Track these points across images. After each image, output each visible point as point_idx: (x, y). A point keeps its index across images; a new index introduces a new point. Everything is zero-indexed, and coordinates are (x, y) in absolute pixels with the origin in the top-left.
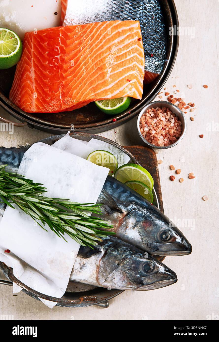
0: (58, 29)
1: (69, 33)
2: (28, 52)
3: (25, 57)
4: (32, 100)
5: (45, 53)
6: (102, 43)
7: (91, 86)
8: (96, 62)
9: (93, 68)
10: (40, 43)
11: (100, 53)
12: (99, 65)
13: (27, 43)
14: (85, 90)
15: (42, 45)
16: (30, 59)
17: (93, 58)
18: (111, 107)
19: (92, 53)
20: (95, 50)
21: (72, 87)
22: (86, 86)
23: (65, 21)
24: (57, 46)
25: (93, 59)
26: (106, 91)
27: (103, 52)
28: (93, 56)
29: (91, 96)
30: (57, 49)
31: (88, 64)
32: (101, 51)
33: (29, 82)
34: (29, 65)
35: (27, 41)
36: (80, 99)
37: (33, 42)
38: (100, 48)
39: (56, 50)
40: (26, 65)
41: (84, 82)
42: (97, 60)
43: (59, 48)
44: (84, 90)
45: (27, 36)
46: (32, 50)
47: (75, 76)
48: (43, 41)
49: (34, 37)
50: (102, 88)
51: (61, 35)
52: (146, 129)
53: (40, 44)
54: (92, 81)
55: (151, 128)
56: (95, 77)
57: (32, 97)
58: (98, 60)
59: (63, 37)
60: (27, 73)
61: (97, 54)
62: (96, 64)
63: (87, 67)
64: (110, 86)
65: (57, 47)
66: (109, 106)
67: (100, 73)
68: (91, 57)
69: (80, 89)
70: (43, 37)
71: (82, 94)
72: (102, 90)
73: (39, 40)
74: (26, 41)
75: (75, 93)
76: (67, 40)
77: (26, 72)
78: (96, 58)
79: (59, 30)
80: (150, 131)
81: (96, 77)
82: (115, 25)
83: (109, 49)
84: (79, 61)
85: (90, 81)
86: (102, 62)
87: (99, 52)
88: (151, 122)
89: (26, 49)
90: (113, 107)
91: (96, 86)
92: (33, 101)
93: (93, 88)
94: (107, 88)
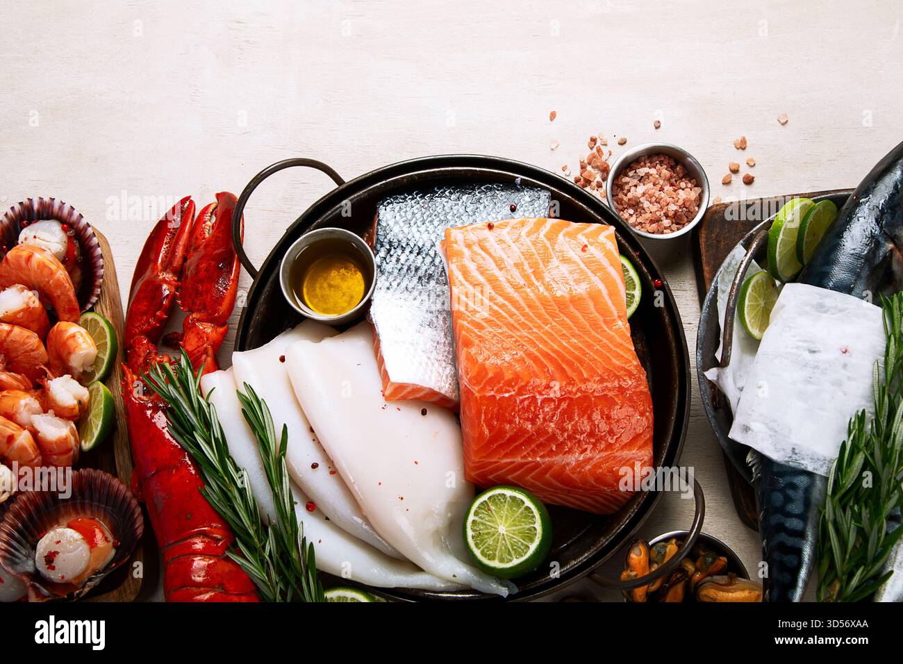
0: (478, 397)
1: (487, 374)
2: (518, 470)
3: (528, 478)
4: (628, 458)
5: (526, 431)
6: (506, 303)
7: (602, 328)
8: (547, 317)
9: (562, 323)
10: (503, 441)
11: (529, 307)
12: (554, 309)
13: (494, 475)
14: (611, 339)
15: (510, 436)
16: (538, 465)
17: (539, 322)
18: (634, 288)
19: (530, 325)
20: (523, 319)
21: (604, 367)
22: (601, 338)
23: (443, 392)
24: (516, 400)
25: (543, 323)
26: (613, 293)
27: (526, 302)
28: (536, 323)
29: (624, 326)
30: (522, 401)
31: (554, 333)
32: (523, 304)
33: (588, 467)
34: (549, 467)
35: (492, 474)
36: (630, 350)
37: (499, 458)
38: (519, 308)
39: (526, 403)
40: (547, 476)
41: (593, 343)
42: (545, 314)
43: (521, 398)
44: (611, 342)
45: (478, 475)
46: (518, 460)
47: (581, 362)
48: (501, 432)
49: (489, 456)
50: (606, 302)
51: (492, 393)
52: (666, 222)
53: (508, 440)
54: (590, 325)
55: (662, 213)
56: (582, 320)
57: (623, 459)
58: (543, 311)
59: (495, 389)
60: (568, 472)
61: (531, 313)
62: (553, 317)
63: (560, 336)
64: (602, 287)
65: (518, 402)
66: (633, 292)
67: (572, 309)
68: (539, 327)
69: (610, 350)
70: (492, 434)
71: (619, 345)
72: (609, 302)
73: (496, 445)
74: (491, 477)
75: (619, 360)
76: (503, 376)
77: (565, 473)
78: (539, 316)
79: (481, 397)
80: (671, 214)
81: (583, 316)
82: (461, 278)
83: (517, 288)
84: (550, 352)
85: (591, 330)
86: (548, 304)
87: (527, 310)
88: (651, 212)
89: (509, 477)
90: (635, 285)
91: (602, 315)
92: (632, 456)
93: (606, 322)
94: (605, 292)
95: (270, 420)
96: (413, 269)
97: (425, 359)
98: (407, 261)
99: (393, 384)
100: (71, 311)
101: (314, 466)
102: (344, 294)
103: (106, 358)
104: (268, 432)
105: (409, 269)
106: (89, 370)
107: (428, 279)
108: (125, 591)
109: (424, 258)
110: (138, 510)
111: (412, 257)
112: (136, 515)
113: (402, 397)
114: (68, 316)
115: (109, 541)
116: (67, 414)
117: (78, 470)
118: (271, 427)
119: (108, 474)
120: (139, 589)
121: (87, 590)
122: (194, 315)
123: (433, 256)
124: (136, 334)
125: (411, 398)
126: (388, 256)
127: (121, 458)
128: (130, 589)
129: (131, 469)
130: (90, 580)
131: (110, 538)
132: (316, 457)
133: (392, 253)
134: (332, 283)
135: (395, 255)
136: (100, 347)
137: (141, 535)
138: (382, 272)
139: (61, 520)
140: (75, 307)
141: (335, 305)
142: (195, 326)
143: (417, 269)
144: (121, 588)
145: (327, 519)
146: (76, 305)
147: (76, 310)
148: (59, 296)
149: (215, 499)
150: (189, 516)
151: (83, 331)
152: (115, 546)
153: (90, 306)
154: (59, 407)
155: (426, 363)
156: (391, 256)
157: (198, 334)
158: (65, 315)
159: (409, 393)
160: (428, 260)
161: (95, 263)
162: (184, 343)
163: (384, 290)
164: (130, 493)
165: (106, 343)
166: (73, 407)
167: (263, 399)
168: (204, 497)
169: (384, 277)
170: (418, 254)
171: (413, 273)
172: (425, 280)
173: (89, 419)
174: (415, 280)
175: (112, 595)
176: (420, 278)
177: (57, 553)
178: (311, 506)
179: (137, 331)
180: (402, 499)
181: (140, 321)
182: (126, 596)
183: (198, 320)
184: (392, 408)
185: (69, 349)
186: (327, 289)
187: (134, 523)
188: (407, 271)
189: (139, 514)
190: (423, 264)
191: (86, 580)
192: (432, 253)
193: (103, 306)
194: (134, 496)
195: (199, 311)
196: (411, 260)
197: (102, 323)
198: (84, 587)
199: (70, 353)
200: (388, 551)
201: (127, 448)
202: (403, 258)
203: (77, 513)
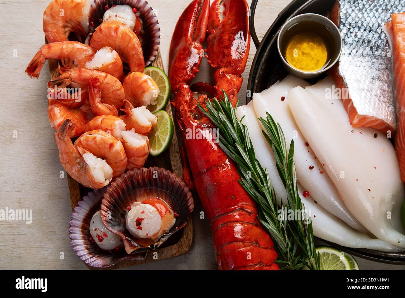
23: (388, 122)
95: (283, 137)
96: (366, 41)
97: (378, 101)
98: (362, 35)
99: (359, 116)
100: (139, 65)
101: (311, 168)
102: (313, 59)
103: (165, 96)
104: (282, 144)
105: (364, 41)
106: (154, 104)
107: (377, 48)
108: (182, 245)
109: (374, 34)
110: (189, 194)
111: (365, 34)
112: (188, 197)
113: (363, 125)
114: (137, 69)
115: (172, 213)
116: (144, 132)
117: (148, 168)
118: (284, 141)
119: (168, 171)
120: (191, 244)
121: (161, 243)
122: (223, 69)
123: (380, 33)
124: (180, 82)
125: (369, 126)
126: (349, 33)
127: (175, 161)
128: (185, 244)
129: (181, 168)
130: (163, 237)
131: (172, 211)
132: (311, 162)
133: (351, 30)
134: (305, 51)
135: (354, 32)
136: (162, 89)
137: (192, 210)
138: (345, 44)
139: (138, 199)
140: (142, 63)
141: (307, 66)
142: (225, 76)
143: (369, 42)
144: (179, 243)
145: (316, 202)
146: (143, 61)
147: (142, 65)
148: (133, 55)
149: (248, 187)
150: (233, 197)
151: (150, 77)
152: (175, 217)
153: (149, 63)
154: (140, 126)
155: (378, 104)
156: (351, 33)
157: (228, 81)
158: (135, 68)
159: (369, 122)
160: (377, 35)
161: (154, 35)
162: (218, 87)
163: (347, 54)
164: (184, 183)
165: (165, 87)
166: (149, 127)
167: (278, 123)
168: (241, 185)
169: (346, 47)
170: (370, 31)
171: (367, 44)
172: (374, 49)
173: (156, 135)
174: (368, 49)
175: (173, 248)
176: (371, 48)
177: (143, 219)
178: (306, 194)
179: (181, 80)
180: (370, 190)
181: (183, 73)
182: (183, 248)
183: (227, 73)
184: (357, 133)
185: (144, 89)
186: (301, 56)
187: (187, 201)
188: (362, 43)
189: (190, 197)
190: (373, 38)
191: (160, 237)
192: (379, 31)
193: (158, 63)
194: (187, 185)
195: (226, 66)
196: (365, 35)
197: (161, 73)
198: (159, 241)
199: (144, 92)
200: (353, 224)
201: (178, 155)
202: (359, 34)
203: (148, 195)
